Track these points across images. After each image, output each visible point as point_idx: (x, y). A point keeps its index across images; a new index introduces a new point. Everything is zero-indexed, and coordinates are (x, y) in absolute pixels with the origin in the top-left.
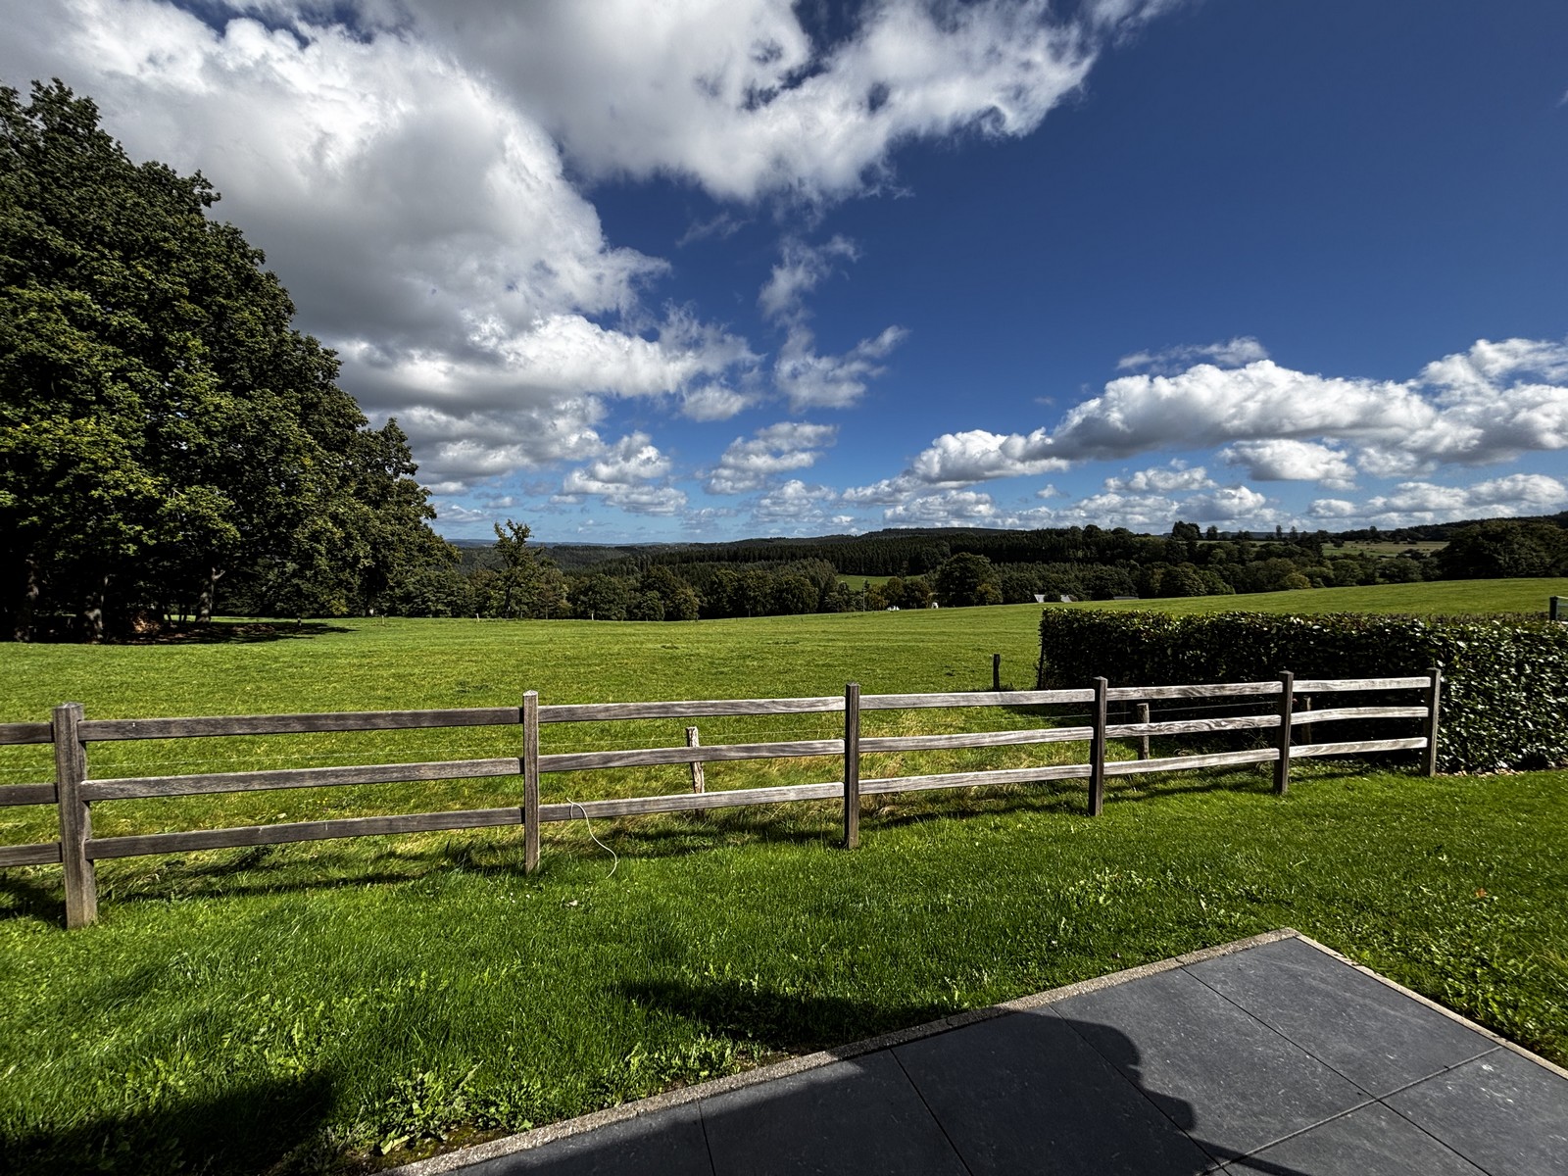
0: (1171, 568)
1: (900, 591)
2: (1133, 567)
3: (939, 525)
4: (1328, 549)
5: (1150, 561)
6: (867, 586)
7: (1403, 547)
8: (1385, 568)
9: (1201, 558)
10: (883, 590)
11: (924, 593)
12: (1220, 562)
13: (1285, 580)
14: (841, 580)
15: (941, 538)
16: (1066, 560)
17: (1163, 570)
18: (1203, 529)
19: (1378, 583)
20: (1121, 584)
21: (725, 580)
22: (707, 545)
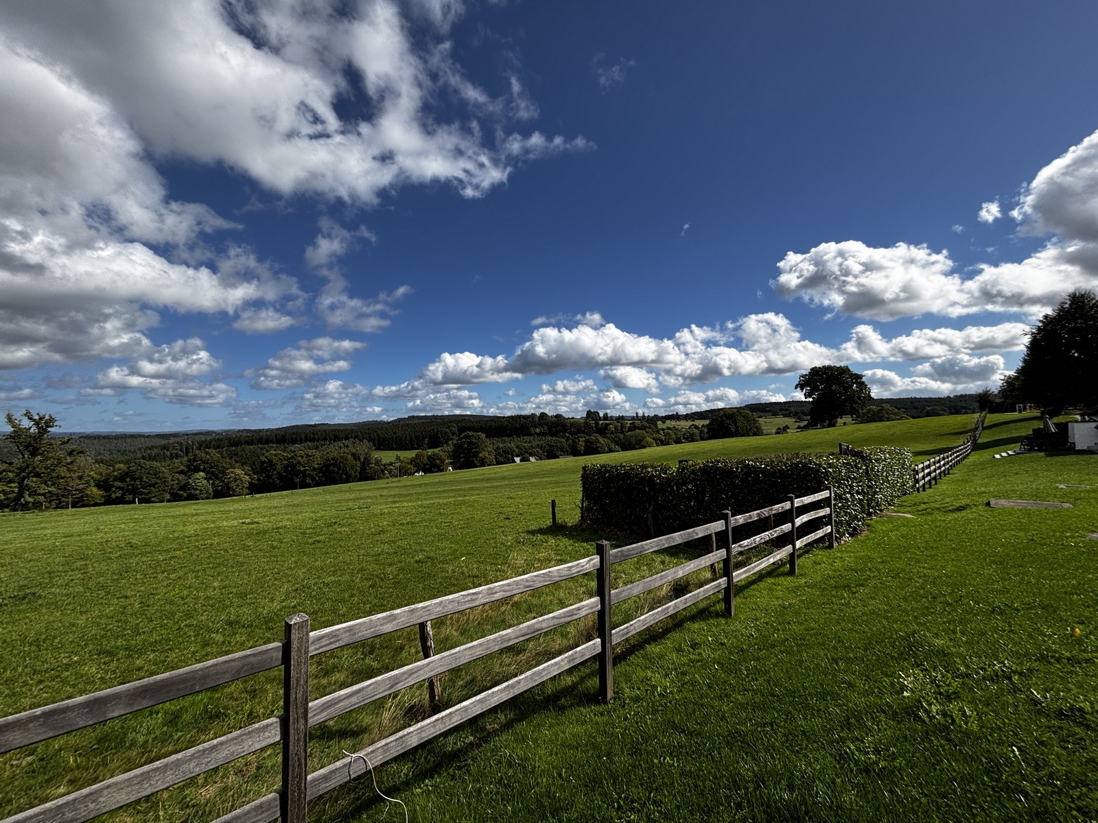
0: (588, 437)
1: (425, 460)
2: (568, 438)
3: (447, 413)
4: (660, 425)
5: (575, 433)
6: (398, 458)
7: (690, 423)
8: (684, 434)
9: (603, 431)
10: (412, 460)
11: (442, 461)
12: (612, 433)
13: (644, 443)
14: (377, 455)
15: (450, 422)
16: (530, 434)
17: (584, 439)
18: (601, 415)
19: (682, 443)
20: (562, 449)
21: (275, 460)
22: (255, 431)
